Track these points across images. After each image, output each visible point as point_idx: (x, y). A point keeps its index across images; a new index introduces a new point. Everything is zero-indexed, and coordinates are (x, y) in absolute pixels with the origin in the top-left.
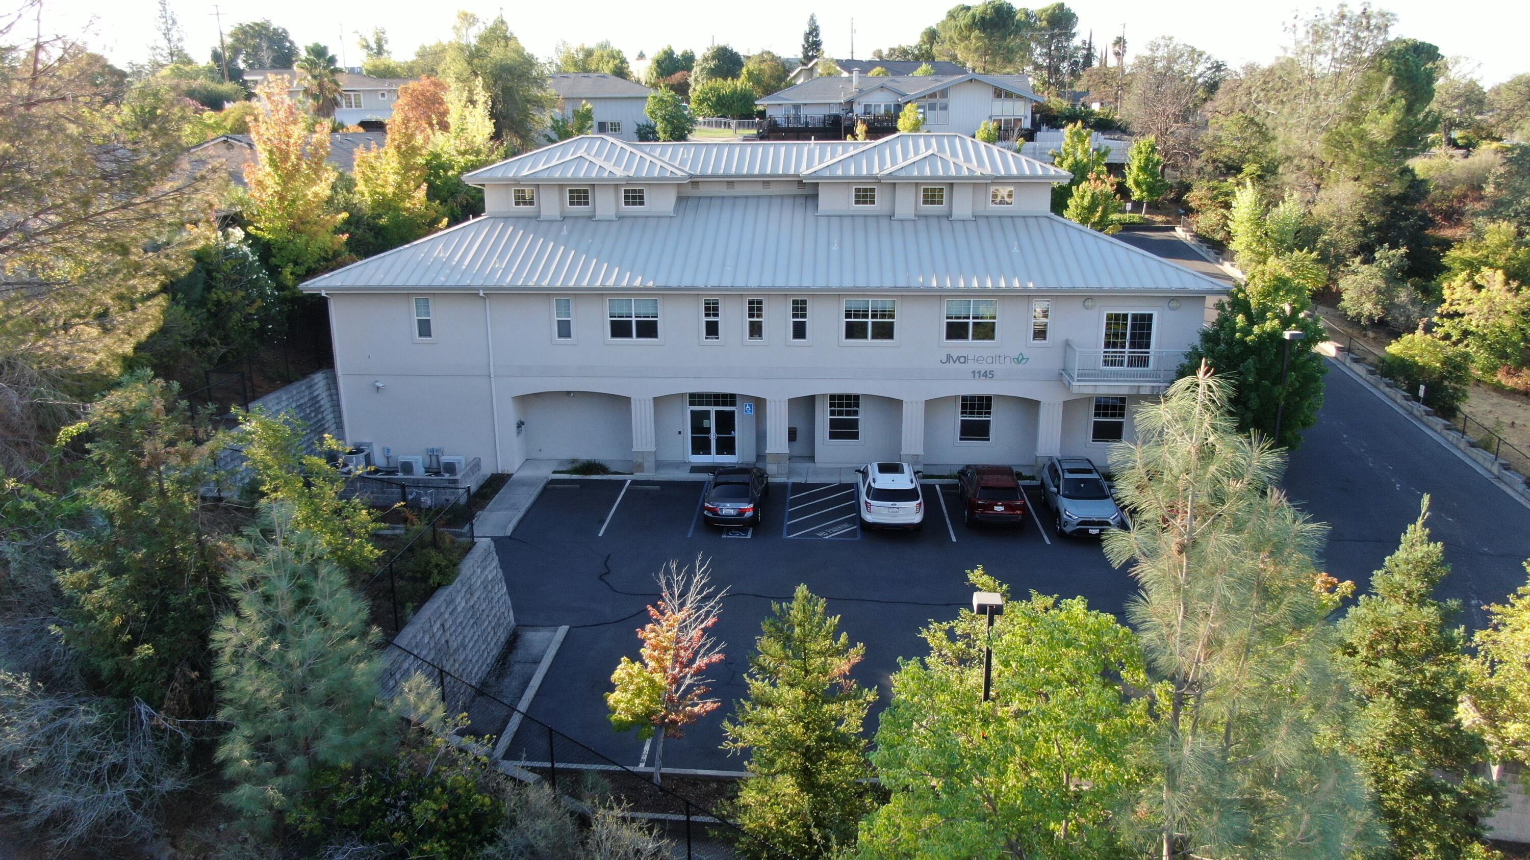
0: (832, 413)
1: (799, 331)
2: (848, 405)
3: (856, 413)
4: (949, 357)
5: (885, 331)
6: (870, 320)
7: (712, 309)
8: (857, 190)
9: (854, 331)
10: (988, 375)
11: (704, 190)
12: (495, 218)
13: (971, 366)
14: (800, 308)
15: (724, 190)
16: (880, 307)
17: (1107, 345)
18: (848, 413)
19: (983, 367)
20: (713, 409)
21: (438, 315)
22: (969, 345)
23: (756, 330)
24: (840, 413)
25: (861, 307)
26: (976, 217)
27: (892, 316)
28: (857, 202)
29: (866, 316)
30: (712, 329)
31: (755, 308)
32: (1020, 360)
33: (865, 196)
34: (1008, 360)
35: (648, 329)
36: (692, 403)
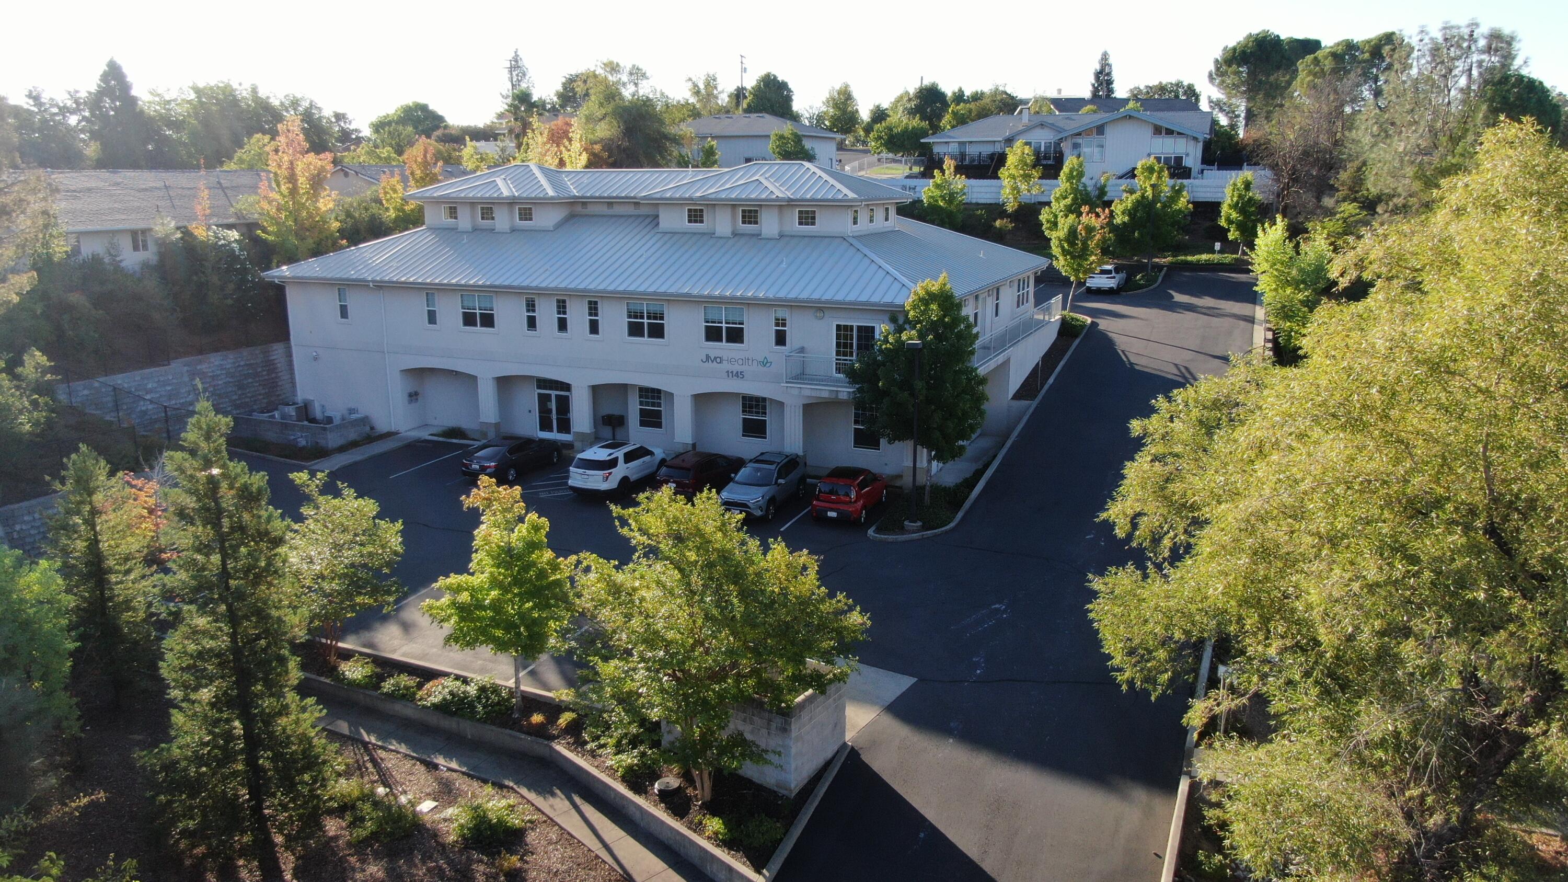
0: (641, 403)
1: (594, 328)
2: (653, 398)
3: (659, 405)
4: (708, 357)
5: (657, 331)
6: (646, 321)
7: (531, 306)
8: (690, 210)
9: (635, 330)
10: (739, 375)
11: (591, 209)
12: (429, 229)
13: (725, 366)
14: (593, 308)
15: (604, 210)
16: (652, 309)
17: (838, 353)
18: (653, 405)
19: (736, 368)
20: (553, 393)
21: (354, 301)
22: (723, 348)
23: (562, 325)
24: (647, 404)
25: (638, 308)
26: (782, 236)
27: (662, 318)
28: (690, 221)
29: (642, 317)
30: (532, 323)
31: (562, 306)
32: (765, 363)
33: (696, 216)
34: (755, 363)
35: (488, 321)
36: (539, 387)
